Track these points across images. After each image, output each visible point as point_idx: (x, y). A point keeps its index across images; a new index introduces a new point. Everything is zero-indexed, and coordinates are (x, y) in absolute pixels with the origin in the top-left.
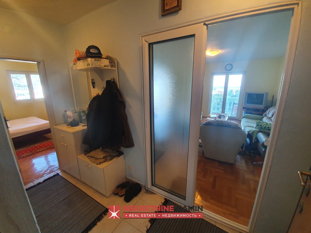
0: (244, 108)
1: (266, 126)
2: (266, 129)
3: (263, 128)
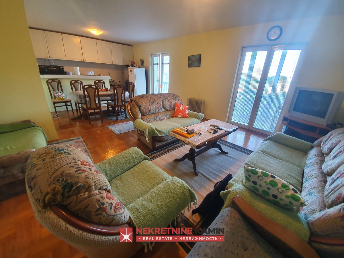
0: (285, 119)
1: (269, 191)
2: (267, 197)
3: (261, 191)
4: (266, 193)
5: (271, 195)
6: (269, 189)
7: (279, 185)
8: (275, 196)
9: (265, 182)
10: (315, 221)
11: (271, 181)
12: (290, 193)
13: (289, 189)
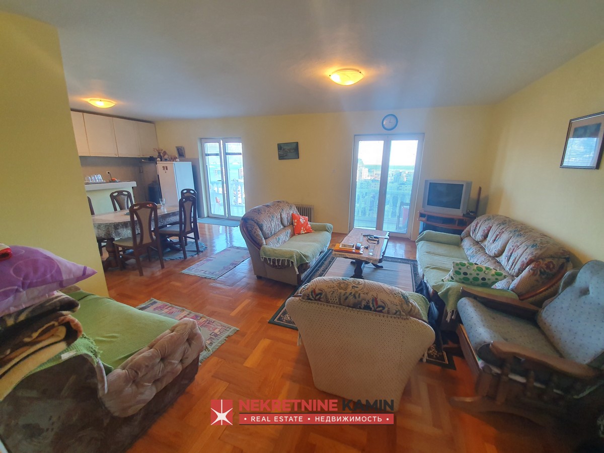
0: (422, 215)
1: (478, 276)
2: (477, 283)
3: (471, 279)
4: (476, 279)
5: (480, 279)
6: (478, 274)
7: (484, 269)
8: (484, 279)
9: (474, 270)
10: (517, 286)
11: (477, 267)
12: (493, 272)
13: (491, 269)
